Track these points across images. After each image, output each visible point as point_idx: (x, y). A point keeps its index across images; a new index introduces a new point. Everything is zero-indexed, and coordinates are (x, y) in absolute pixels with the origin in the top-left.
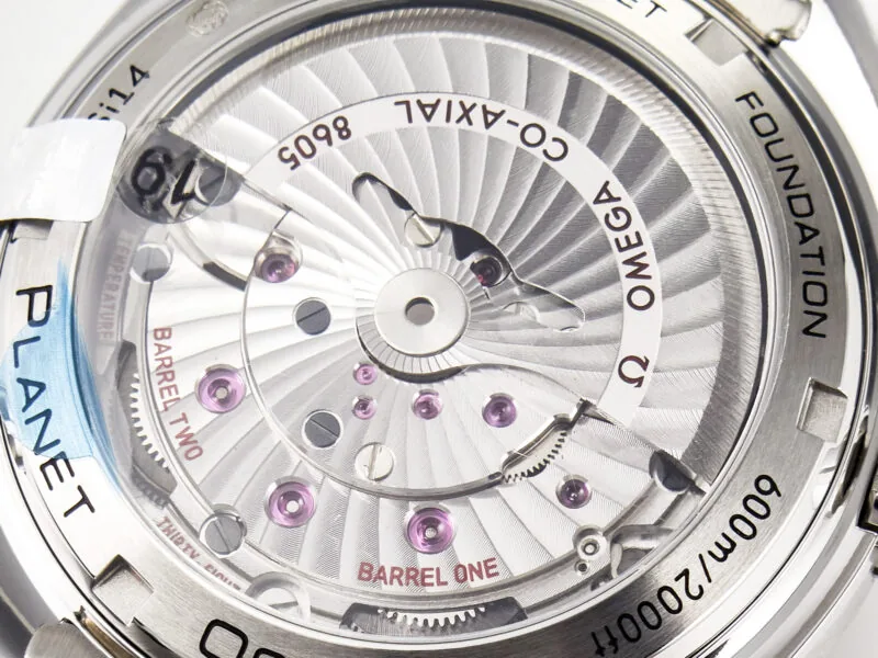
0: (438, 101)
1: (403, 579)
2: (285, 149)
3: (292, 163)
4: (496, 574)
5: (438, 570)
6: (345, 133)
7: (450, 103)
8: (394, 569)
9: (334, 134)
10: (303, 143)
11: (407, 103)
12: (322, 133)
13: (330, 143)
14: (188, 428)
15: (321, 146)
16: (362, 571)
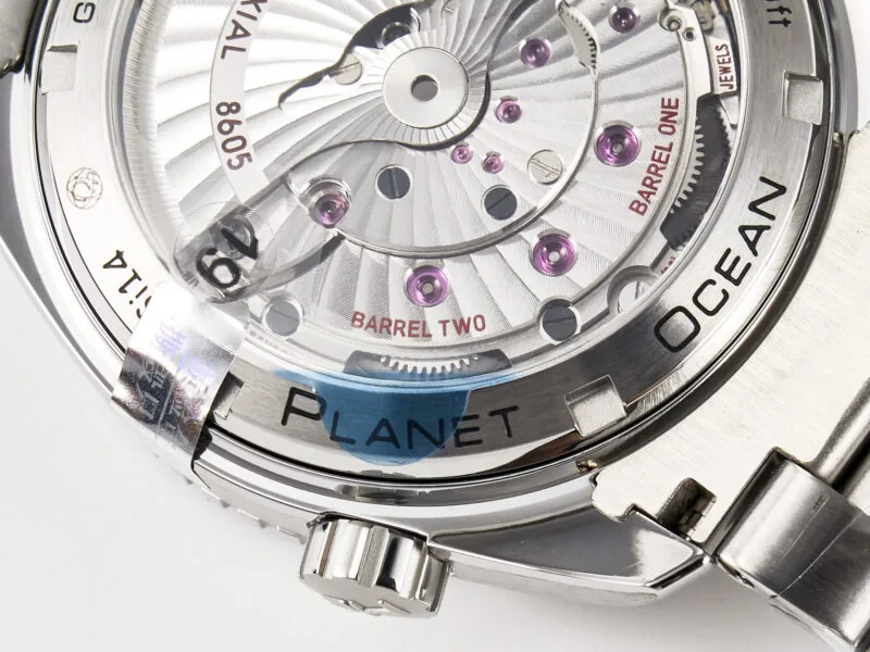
0: (234, 21)
1: (655, 178)
2: (229, 162)
3: (245, 159)
4: (677, 101)
5: (657, 147)
6: (234, 107)
7: (239, 13)
8: (644, 184)
9: (231, 117)
10: (230, 146)
11: (226, 48)
12: (226, 127)
13: (239, 123)
14: (454, 322)
15: (237, 131)
16: (637, 210)
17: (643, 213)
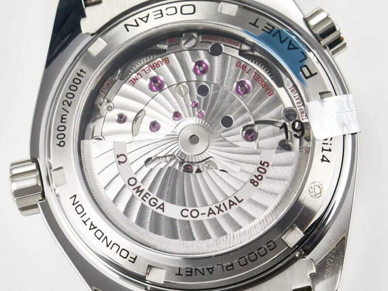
0: (230, 208)
1: (155, 65)
2: (267, 166)
3: (262, 163)
4: (129, 82)
5: (146, 73)
6: (253, 182)
7: (226, 209)
8: (159, 66)
9: (256, 179)
10: (263, 171)
11: (239, 202)
12: (260, 178)
13: (255, 176)
14: (245, 70)
15: (257, 173)
16: (168, 60)
17: (167, 58)
